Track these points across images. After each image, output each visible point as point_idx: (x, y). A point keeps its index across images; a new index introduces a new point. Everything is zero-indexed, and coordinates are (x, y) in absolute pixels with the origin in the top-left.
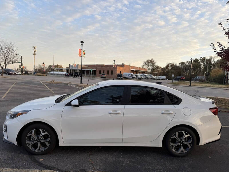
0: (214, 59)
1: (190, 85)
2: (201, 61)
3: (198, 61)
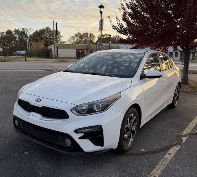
0: (29, 32)
1: (26, 61)
2: (15, 33)
3: (12, 32)
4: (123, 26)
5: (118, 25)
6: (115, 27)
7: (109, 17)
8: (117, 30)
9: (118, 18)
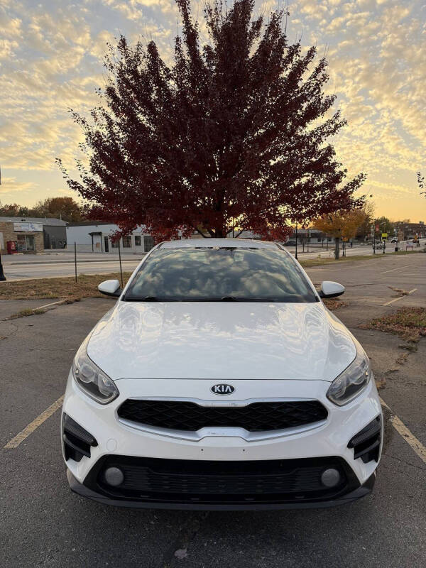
4: (95, 183)
5: (82, 179)
6: (75, 183)
7: (60, 160)
8: (79, 190)
9: (81, 164)
